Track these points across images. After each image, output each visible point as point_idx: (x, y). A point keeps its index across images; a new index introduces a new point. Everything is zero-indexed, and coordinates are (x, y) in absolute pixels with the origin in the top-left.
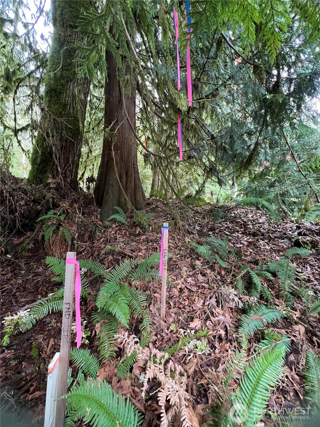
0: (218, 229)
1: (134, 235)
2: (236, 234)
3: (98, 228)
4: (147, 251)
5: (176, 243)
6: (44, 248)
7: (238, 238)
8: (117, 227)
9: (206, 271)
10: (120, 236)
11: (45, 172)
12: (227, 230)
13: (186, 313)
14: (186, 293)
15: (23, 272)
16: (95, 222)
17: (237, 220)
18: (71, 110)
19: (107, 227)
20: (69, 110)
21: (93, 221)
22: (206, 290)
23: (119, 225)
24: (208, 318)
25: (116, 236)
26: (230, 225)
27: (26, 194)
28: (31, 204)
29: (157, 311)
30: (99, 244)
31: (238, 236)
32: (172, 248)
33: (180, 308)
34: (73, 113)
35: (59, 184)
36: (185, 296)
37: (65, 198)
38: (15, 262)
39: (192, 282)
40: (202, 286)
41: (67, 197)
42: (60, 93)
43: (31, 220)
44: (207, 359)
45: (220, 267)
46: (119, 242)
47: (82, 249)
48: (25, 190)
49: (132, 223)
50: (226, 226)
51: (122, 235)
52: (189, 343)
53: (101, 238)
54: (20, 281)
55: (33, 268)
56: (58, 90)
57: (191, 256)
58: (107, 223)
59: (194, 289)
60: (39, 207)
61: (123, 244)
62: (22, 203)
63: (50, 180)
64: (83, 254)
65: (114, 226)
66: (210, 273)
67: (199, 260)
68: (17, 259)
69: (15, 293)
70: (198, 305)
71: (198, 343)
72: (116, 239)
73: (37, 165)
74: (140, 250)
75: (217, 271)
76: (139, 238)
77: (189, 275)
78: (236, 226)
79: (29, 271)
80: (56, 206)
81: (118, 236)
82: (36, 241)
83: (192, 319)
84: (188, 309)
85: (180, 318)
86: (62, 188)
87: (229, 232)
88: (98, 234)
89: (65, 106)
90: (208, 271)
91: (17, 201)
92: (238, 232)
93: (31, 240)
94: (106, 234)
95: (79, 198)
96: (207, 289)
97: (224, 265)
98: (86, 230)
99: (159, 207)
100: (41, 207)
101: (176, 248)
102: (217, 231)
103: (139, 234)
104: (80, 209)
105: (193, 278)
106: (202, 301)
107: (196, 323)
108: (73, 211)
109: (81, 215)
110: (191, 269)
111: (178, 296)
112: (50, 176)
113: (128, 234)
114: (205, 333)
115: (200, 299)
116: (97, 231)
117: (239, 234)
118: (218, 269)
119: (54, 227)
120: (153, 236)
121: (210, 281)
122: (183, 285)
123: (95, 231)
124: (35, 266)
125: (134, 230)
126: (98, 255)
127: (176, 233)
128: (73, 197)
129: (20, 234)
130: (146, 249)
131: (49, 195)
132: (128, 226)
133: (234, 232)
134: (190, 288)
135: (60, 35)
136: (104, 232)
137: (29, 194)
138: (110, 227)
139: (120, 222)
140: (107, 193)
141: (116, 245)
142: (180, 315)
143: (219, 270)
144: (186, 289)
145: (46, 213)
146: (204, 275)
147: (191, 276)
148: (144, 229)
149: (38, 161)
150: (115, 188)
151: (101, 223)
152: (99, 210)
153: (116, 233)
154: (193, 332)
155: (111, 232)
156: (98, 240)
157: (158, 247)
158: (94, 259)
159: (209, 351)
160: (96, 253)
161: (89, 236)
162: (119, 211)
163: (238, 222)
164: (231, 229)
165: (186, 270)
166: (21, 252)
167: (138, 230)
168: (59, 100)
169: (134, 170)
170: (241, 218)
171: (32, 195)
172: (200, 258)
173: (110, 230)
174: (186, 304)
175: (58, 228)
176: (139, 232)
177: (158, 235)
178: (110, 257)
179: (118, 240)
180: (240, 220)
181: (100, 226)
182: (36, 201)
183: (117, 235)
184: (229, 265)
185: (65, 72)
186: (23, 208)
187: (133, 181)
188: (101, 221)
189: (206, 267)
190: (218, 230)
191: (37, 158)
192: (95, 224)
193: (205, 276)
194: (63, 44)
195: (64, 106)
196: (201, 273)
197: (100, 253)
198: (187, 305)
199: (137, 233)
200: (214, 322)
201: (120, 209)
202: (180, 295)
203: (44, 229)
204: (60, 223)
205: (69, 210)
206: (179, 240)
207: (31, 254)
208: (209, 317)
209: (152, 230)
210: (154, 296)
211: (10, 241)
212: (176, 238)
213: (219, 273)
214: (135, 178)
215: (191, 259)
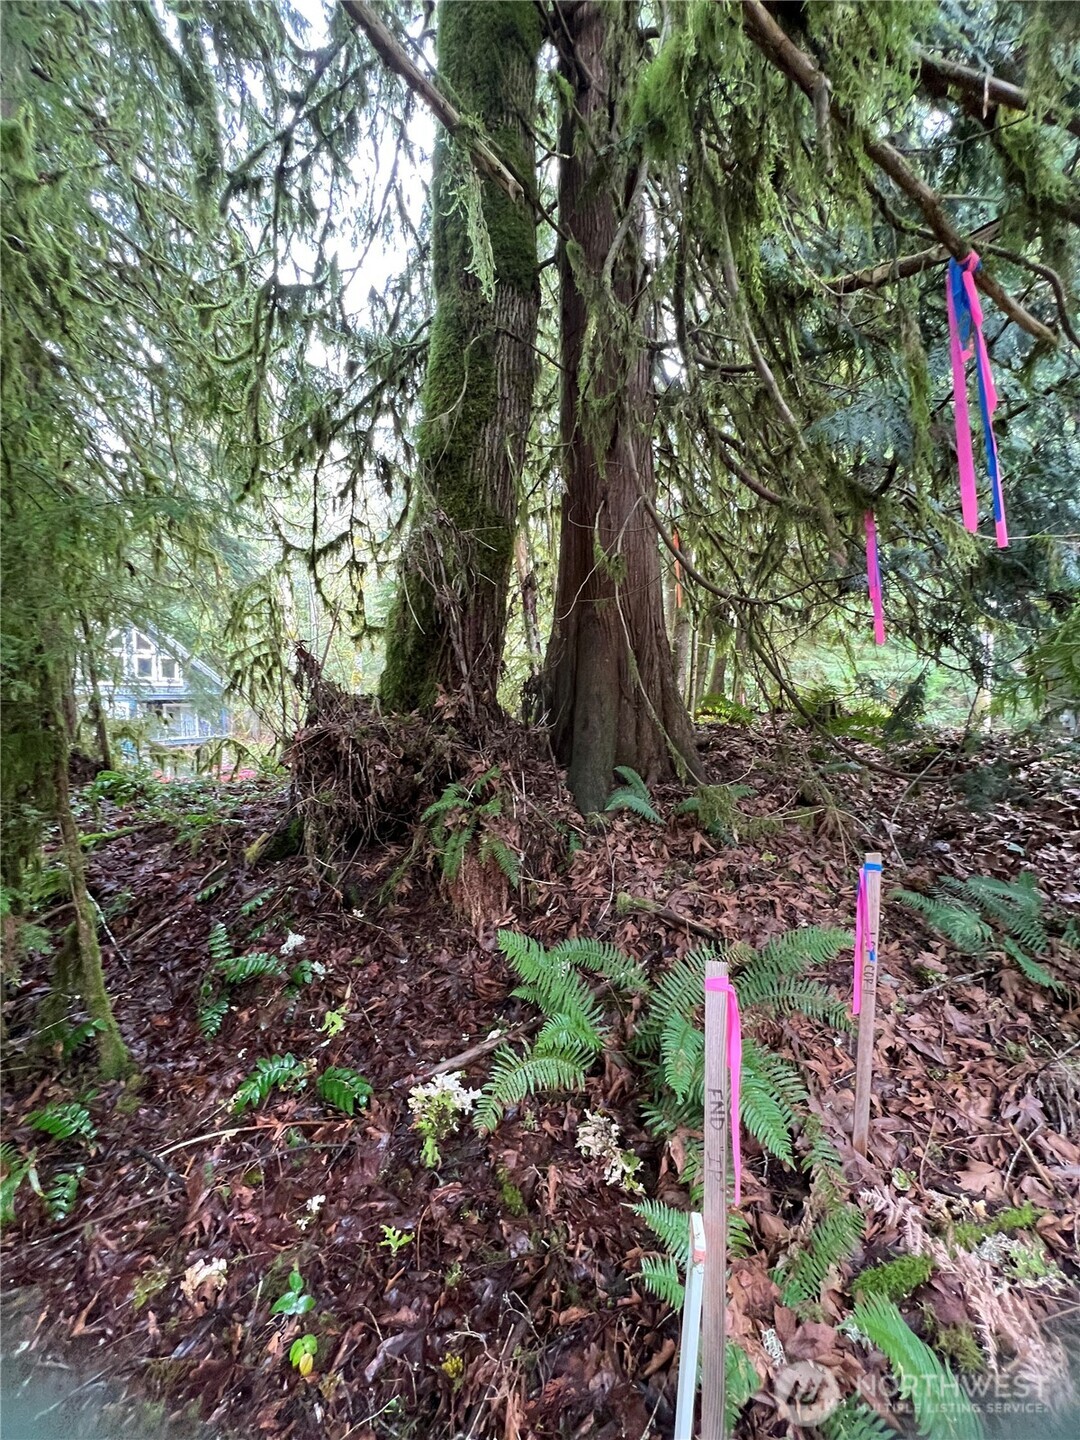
0: (970, 829)
1: (685, 857)
2: (1050, 853)
3: (573, 834)
4: (743, 912)
5: (830, 885)
6: (438, 892)
7: (1064, 869)
8: (628, 829)
9: (969, 994)
10: (643, 860)
11: (423, 676)
12: (1008, 835)
13: (934, 1138)
14: (917, 1068)
15: (403, 962)
16: (564, 816)
17: (1047, 797)
18: (488, 502)
19: (601, 830)
20: (484, 500)
21: (558, 813)
22: (990, 1063)
23: (636, 825)
24: (1022, 1166)
25: (632, 861)
26: (1021, 818)
27: (387, 742)
28: (399, 771)
29: (836, 1121)
30: (586, 883)
31: (1061, 859)
32: (821, 904)
33: (906, 1118)
34: (493, 506)
35: (462, 708)
36: (916, 1078)
37: (477, 747)
38: (377, 932)
39: (928, 1030)
40: (970, 1047)
41: (483, 743)
42: (461, 460)
43: (399, 810)
44: (1062, 1308)
45: (1025, 983)
46: (645, 879)
47: (540, 900)
48: (383, 730)
49: (673, 817)
50: (1001, 818)
51: (650, 855)
52: (979, 1244)
53: (589, 867)
54: (404, 988)
55: (425, 951)
56: (456, 453)
57: (898, 936)
58: (599, 818)
59: (943, 1056)
60: (418, 777)
61: (659, 888)
62: (382, 767)
63: (441, 700)
64: (548, 914)
65: (619, 826)
66: (988, 1003)
67: (929, 950)
68: (377, 921)
69: (402, 1021)
70: (971, 1113)
71: (1015, 1248)
72: (635, 870)
73: (404, 659)
74: (720, 910)
75: (1012, 997)
76: (704, 869)
77: (910, 1003)
78: (1044, 819)
79: (417, 958)
80: (460, 771)
81: (638, 860)
82: (418, 874)
83: (963, 1163)
84: (937, 1126)
85: (918, 1151)
86: (469, 720)
87: (1018, 842)
88: (577, 852)
89: (473, 490)
90: (980, 995)
91: (372, 764)
92: (1057, 841)
93: (405, 870)
94: (600, 852)
95: (515, 746)
96: (993, 1061)
97: (1041, 975)
98: (544, 841)
99: (741, 758)
100: (424, 775)
101: (835, 903)
102: (969, 838)
103: (702, 856)
104: (517, 775)
105: (929, 1017)
106: (985, 1103)
107: (982, 1178)
108: (504, 783)
109: (524, 797)
110: (909, 983)
111: (887, 1074)
112: (440, 687)
113: (666, 854)
114: (1028, 1218)
115: (975, 1094)
116: (573, 844)
117: (1063, 852)
118: (1016, 987)
119: (466, 835)
120: (749, 860)
121: (993, 1032)
122: (897, 1039)
123: (568, 843)
124: (429, 945)
125: (682, 839)
126: (593, 918)
127: (822, 848)
128: (497, 743)
129: (373, 851)
130: (738, 906)
131: (443, 742)
132: (660, 826)
133: (1039, 845)
134: (927, 1052)
135: (460, 309)
136: (594, 845)
137: (393, 741)
138: (611, 829)
139: (636, 814)
140: (587, 721)
141: (640, 890)
142: (916, 1144)
143: (1020, 994)
144: (911, 1052)
145: (439, 795)
146: (965, 1007)
147: (919, 1008)
148: (715, 837)
149: (409, 646)
150: (607, 706)
151: (580, 819)
152: (563, 774)
153: (629, 848)
154: (981, 1205)
155: (615, 846)
156: (581, 872)
157: (777, 900)
158: (584, 934)
159: (1063, 1281)
160: (586, 914)
161: (554, 857)
162: (631, 780)
163: (1050, 805)
164: (1025, 832)
165: (896, 985)
166: (385, 905)
167: (699, 840)
168: (458, 478)
169: (659, 646)
170: (1060, 790)
171: (400, 742)
172: (934, 944)
173: (611, 840)
174: (929, 1106)
175: (475, 837)
176: (702, 846)
177: (763, 858)
178: (630, 928)
179: (641, 875)
180: (1058, 798)
181: (579, 825)
182: (411, 762)
183: (635, 856)
184: (1057, 978)
185: (474, 401)
186: (383, 781)
187: (658, 681)
188: (578, 810)
189: (967, 978)
190: (972, 835)
191: (404, 640)
192: (563, 822)
193: (972, 1012)
194: (466, 332)
195: (470, 491)
196: (952, 1000)
197: (597, 911)
198: (932, 1111)
199: (696, 850)
200: (1049, 1183)
201: (634, 773)
202: (893, 1074)
203: (437, 838)
204: (478, 823)
205: (494, 783)
206: (839, 873)
207: (408, 910)
208: (1030, 1164)
209: (740, 839)
210: (807, 1067)
211: (352, 872)
212: (828, 870)
213: (1022, 1005)
214: (662, 670)
215: (901, 947)
